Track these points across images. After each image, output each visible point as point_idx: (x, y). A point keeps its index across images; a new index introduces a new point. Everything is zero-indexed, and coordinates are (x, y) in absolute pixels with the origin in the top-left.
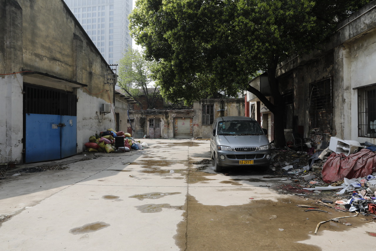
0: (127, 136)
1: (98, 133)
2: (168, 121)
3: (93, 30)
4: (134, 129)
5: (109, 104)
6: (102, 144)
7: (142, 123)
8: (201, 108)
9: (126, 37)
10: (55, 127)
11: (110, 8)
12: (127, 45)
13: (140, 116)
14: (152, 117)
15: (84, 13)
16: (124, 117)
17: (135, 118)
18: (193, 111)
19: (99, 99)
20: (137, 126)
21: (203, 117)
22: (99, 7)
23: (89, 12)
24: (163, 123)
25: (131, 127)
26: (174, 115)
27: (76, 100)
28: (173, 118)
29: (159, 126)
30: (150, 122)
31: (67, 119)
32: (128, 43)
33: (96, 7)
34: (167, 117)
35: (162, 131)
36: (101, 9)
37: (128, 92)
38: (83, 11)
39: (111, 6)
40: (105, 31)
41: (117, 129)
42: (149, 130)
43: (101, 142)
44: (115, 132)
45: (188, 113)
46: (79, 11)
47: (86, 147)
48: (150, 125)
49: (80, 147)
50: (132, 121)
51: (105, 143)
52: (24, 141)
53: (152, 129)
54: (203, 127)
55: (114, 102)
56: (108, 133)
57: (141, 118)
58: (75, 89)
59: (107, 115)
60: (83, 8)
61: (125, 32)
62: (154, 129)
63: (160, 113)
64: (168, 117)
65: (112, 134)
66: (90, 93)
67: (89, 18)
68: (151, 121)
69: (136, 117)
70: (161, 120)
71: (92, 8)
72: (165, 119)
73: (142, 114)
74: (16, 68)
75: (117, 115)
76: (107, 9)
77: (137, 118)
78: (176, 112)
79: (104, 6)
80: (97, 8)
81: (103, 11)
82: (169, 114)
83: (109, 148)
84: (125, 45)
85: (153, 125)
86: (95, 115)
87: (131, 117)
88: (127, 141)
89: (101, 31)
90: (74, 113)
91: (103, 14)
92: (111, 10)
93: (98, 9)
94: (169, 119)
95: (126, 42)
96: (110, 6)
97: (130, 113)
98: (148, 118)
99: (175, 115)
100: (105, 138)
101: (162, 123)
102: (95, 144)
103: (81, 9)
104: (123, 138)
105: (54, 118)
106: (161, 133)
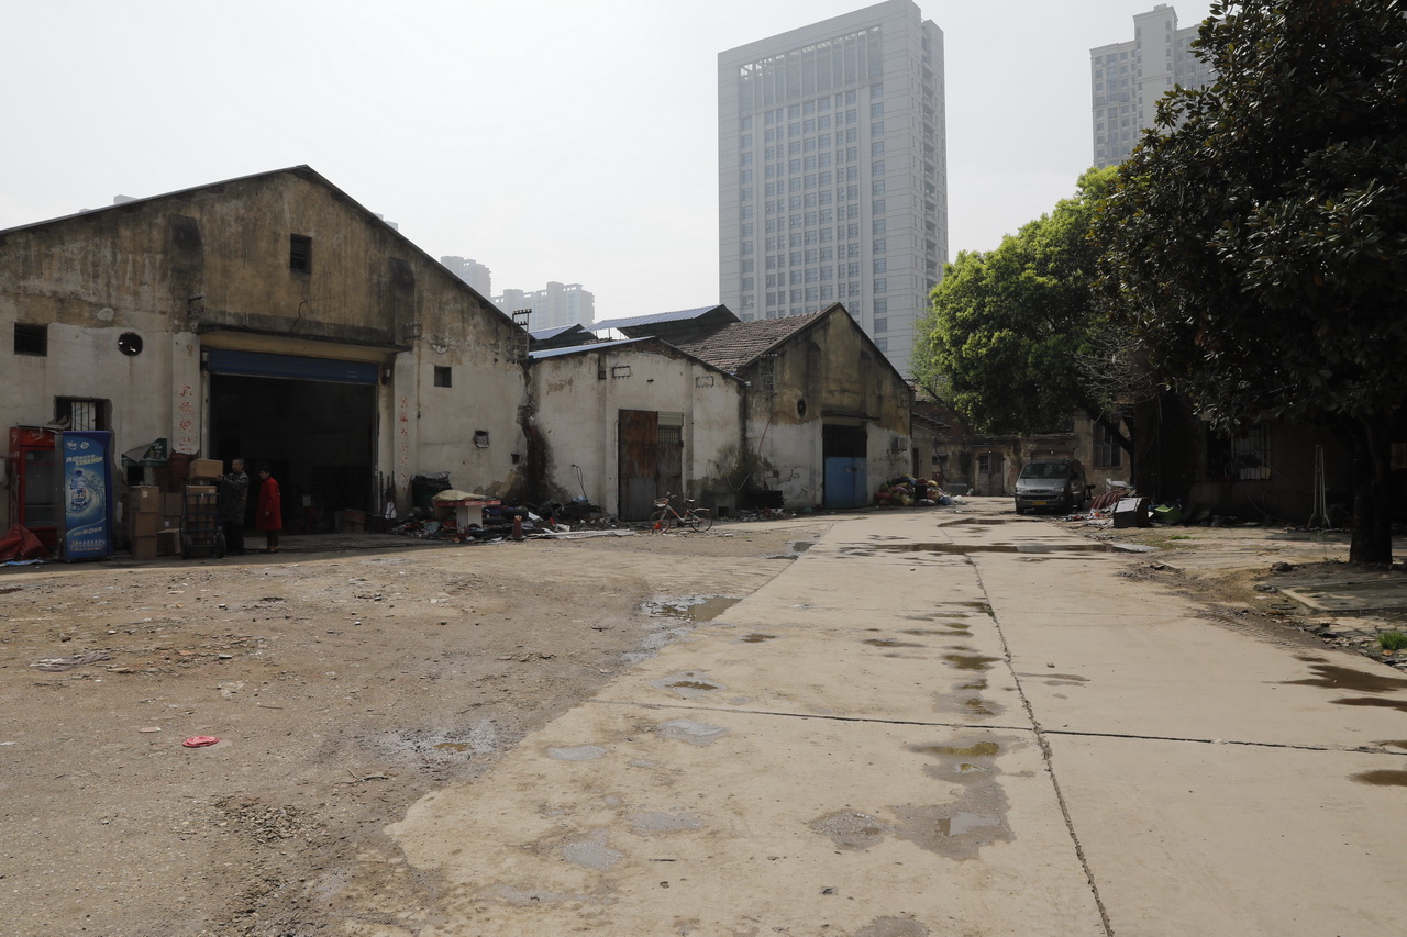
0: (931, 485)
1: (891, 479)
2: (1019, 459)
3: (822, 170)
4: (947, 476)
5: (905, 436)
6: (897, 495)
7: (965, 464)
8: (1092, 431)
9: (928, 180)
10: (849, 471)
11: (872, 95)
12: (930, 207)
13: (959, 449)
14: (986, 450)
15: (794, 121)
16: (929, 452)
17: (950, 453)
18: (1074, 438)
19: (891, 431)
20: (953, 471)
21: (1096, 450)
22: (838, 95)
23: (809, 117)
24: (1009, 464)
25: (942, 473)
26: (1031, 446)
27: (866, 438)
28: (1029, 454)
29: (999, 469)
30: (981, 462)
31: (858, 460)
32: (933, 198)
33: (828, 97)
34: (1017, 452)
35: (1006, 481)
36: (844, 103)
37: (934, 395)
38: (790, 117)
39: (876, 87)
40: (858, 168)
41: (916, 474)
42: (979, 477)
43: (895, 491)
44: (913, 479)
45: (1062, 441)
46: (777, 117)
47: (877, 499)
48: (981, 468)
49: (870, 496)
50: (944, 459)
51: (901, 494)
52: (824, 485)
53: (985, 478)
54: (1096, 471)
55: (911, 433)
56: (903, 480)
57: (962, 454)
58: (864, 424)
59: (902, 454)
60: (790, 107)
61: (923, 165)
62: (990, 476)
63: (1002, 442)
64: (1020, 450)
65: (909, 481)
66: (880, 425)
67: (807, 136)
68: (983, 459)
69: (951, 451)
70: (1005, 456)
71: (816, 102)
72: (1012, 456)
73: (963, 444)
74: (818, 412)
75: (915, 452)
76: (864, 100)
77: (953, 453)
78: (1036, 441)
79: (855, 90)
80: (833, 99)
81: (850, 107)
82: (1022, 446)
83: (907, 499)
84: (924, 208)
85: (987, 467)
86: (885, 454)
87: (942, 451)
88: (931, 492)
89: (845, 170)
90: (864, 455)
91: (851, 116)
92: (876, 101)
93: (837, 103)
94: (1022, 455)
95: (926, 195)
96: (872, 87)
97: (938, 443)
98: (977, 455)
99: (1035, 446)
100: (900, 487)
101: (1007, 463)
102: (888, 495)
103: (785, 111)
104: (926, 487)
105: (846, 461)
106: (1005, 485)
